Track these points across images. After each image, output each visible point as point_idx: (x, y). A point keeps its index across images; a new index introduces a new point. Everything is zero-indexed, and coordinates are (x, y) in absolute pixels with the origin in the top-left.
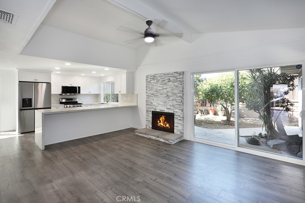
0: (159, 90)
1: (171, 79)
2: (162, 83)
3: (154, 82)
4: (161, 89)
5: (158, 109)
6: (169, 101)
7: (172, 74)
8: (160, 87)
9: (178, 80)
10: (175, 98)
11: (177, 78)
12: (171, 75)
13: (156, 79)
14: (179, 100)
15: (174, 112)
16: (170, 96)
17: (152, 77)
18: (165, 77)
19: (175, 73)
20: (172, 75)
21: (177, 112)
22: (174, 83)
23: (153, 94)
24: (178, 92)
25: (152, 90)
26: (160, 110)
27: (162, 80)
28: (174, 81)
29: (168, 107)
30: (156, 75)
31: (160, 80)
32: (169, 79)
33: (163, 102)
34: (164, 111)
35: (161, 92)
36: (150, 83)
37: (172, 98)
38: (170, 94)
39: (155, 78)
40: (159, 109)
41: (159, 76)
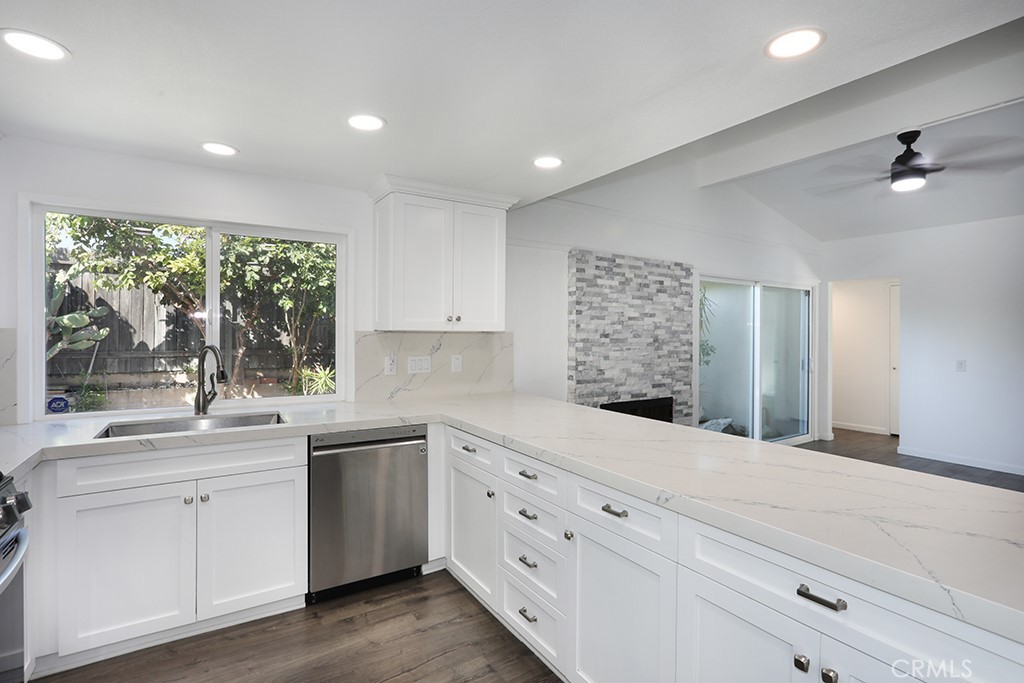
0: (630, 319)
1: (667, 282)
2: (638, 294)
3: (611, 287)
4: (637, 315)
5: (625, 393)
6: (659, 360)
7: (669, 267)
8: (632, 306)
9: (684, 289)
10: (676, 347)
11: (681, 285)
12: (665, 271)
13: (618, 274)
14: (686, 352)
15: (673, 393)
16: (664, 342)
17: (606, 264)
18: (650, 273)
19: (676, 264)
20: (669, 272)
21: (679, 392)
22: (674, 300)
23: (606, 336)
24: (681, 329)
25: (603, 318)
26: (633, 396)
27: (640, 281)
28: (673, 292)
29: (658, 378)
30: (617, 256)
31: (631, 280)
32: (661, 283)
33: (643, 365)
34: (645, 395)
35: (635, 328)
36: (597, 285)
37: (668, 348)
38: (661, 334)
39: (616, 270)
40: (629, 393)
41: (631, 267)
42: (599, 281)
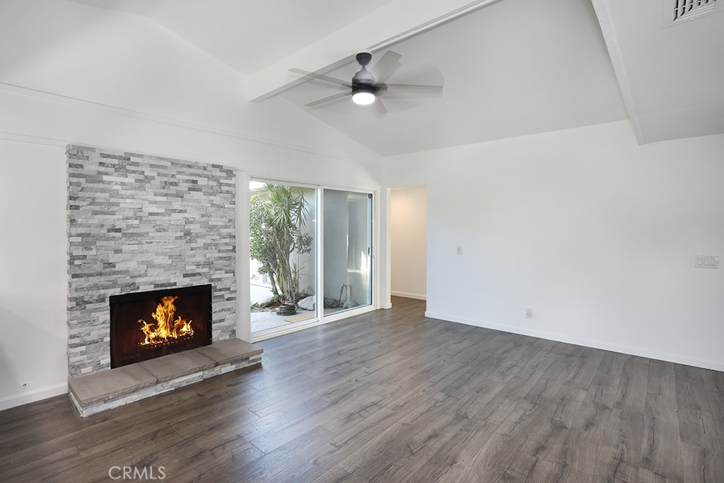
0: (151, 214)
1: (202, 182)
2: (162, 191)
3: (122, 184)
4: (161, 210)
5: (145, 283)
6: (192, 252)
7: (205, 168)
8: (155, 203)
9: (225, 188)
10: (214, 240)
11: (221, 184)
12: (199, 172)
13: (134, 172)
14: (227, 244)
15: (211, 280)
16: (198, 236)
17: (115, 161)
18: (179, 173)
19: (214, 166)
20: (205, 172)
21: (219, 280)
22: (212, 198)
23: (118, 230)
24: (222, 224)
25: (113, 213)
26: (156, 286)
27: (165, 179)
28: (210, 191)
29: (191, 268)
30: (133, 155)
31: (153, 178)
32: (195, 182)
33: (170, 257)
34: (175, 284)
35: (158, 223)
36: (103, 182)
37: (204, 241)
38: (195, 228)
39: (128, 167)
40: (152, 283)
41: (151, 166)
42: (105, 178)
